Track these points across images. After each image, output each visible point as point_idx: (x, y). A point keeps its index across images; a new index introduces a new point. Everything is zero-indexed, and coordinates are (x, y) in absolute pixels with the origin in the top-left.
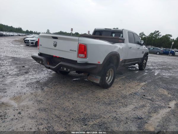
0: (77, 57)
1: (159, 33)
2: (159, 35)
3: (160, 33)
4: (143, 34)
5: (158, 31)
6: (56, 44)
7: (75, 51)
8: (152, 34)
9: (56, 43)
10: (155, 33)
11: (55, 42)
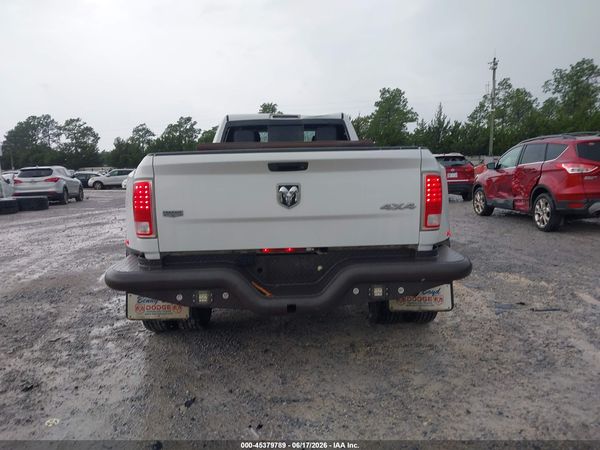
0: (421, 230)
1: (192, 125)
2: (195, 131)
3: (195, 123)
4: (144, 129)
5: (189, 119)
6: (294, 194)
7: (406, 207)
8: (172, 128)
9: (293, 189)
10: (180, 124)
11: (288, 187)
